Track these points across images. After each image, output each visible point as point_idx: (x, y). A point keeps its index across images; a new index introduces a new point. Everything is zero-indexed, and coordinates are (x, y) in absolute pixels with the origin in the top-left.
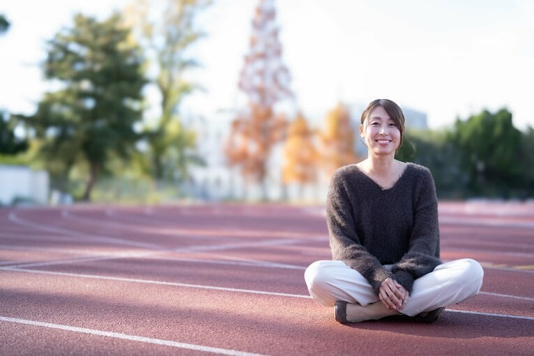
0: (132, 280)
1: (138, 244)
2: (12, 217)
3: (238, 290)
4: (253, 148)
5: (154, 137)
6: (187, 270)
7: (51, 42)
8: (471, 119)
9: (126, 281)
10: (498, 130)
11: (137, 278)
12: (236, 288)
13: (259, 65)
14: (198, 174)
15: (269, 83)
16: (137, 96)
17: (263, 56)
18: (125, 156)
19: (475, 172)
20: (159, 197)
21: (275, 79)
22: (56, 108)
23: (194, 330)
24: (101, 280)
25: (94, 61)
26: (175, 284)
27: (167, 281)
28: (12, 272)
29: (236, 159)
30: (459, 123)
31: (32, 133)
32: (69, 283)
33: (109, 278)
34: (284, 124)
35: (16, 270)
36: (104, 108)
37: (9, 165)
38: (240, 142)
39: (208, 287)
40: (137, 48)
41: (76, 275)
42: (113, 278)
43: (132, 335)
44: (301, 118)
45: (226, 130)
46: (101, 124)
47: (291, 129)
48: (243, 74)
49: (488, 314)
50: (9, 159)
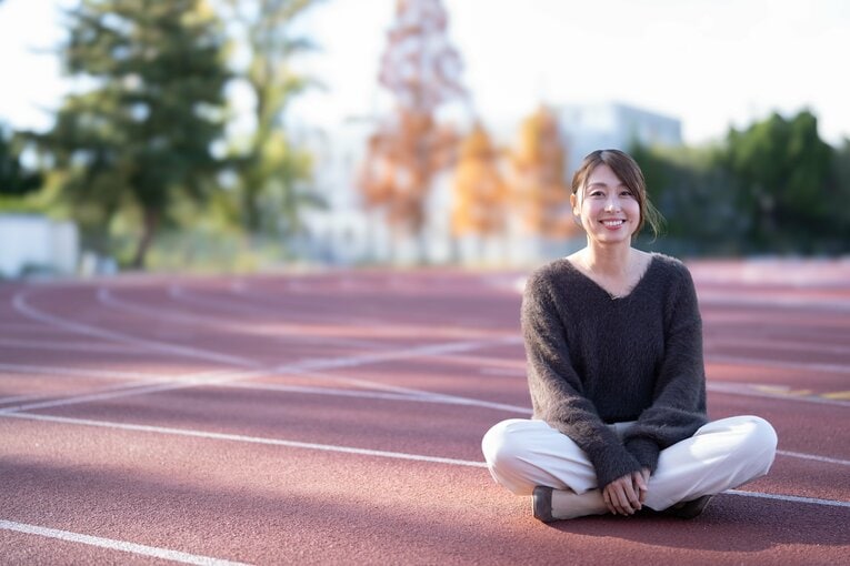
0: (205, 434)
1: (218, 357)
2: (19, 303)
3: (377, 453)
4: (403, 179)
5: (246, 165)
6: (295, 412)
7: (74, 13)
8: (753, 128)
9: (196, 437)
10: (796, 145)
11: (213, 430)
12: (373, 449)
13: (411, 45)
14: (316, 221)
15: (427, 75)
16: (216, 100)
17: (416, 31)
18: (199, 197)
19: (758, 213)
20: (255, 261)
21: (437, 67)
22: (86, 121)
23: (303, 541)
24: (155, 434)
25: (145, 43)
26: (275, 442)
27: (261, 436)
28: (12, 420)
29: (377, 197)
30: (733, 134)
31: (48, 161)
32: (103, 441)
33: (167, 430)
34: (452, 140)
35: (18, 415)
36: (164, 118)
37: (15, 213)
38: (383, 170)
39: (327, 448)
40: (214, 21)
41: (115, 425)
42: (175, 431)
43: (201, 554)
44: (479, 130)
45: (360, 151)
46: (159, 144)
47: (464, 149)
48: (385, 60)
49: (784, 498)
50: (13, 203)
